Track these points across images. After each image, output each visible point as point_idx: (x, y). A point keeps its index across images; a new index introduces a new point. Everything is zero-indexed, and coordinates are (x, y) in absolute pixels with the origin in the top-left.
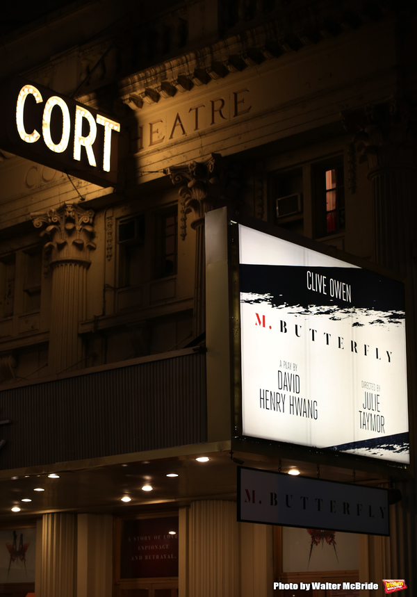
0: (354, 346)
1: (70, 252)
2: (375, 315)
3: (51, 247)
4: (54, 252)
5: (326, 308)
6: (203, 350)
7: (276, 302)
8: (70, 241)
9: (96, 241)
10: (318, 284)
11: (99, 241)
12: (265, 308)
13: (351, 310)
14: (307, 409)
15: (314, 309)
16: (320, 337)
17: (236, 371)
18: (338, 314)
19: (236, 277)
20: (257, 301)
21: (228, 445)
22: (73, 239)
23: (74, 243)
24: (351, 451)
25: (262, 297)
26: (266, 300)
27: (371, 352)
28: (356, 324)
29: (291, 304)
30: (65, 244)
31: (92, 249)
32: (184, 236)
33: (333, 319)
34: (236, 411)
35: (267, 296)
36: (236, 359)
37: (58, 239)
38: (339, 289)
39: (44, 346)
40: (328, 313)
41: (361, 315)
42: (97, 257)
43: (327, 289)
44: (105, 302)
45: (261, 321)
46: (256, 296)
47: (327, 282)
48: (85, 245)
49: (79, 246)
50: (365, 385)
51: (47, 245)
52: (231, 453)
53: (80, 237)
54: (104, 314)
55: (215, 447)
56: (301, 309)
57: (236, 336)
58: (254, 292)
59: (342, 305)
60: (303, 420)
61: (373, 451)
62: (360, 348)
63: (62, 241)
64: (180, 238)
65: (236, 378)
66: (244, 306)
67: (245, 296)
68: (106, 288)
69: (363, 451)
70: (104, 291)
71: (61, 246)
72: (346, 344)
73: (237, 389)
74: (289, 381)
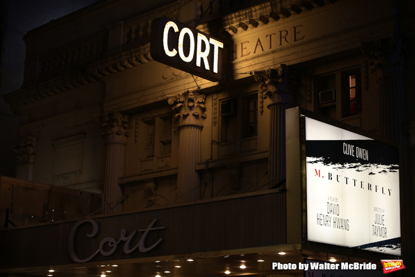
0: (369, 186)
1: (191, 120)
2: (382, 167)
3: (179, 116)
4: (181, 119)
5: (354, 164)
6: (284, 190)
7: (326, 162)
8: (191, 113)
9: (206, 113)
10: (349, 150)
11: (209, 113)
12: (320, 166)
13: (368, 165)
14: (343, 225)
15: (347, 165)
16: (351, 182)
17: (304, 203)
18: (361, 168)
19: (304, 148)
20: (316, 162)
21: (299, 247)
22: (193, 112)
23: (193, 115)
24: (368, 249)
25: (318, 159)
26: (321, 161)
27: (380, 190)
28: (371, 173)
29: (334, 163)
30: (188, 115)
31: (204, 118)
32: (262, 112)
33: (358, 171)
34: (304, 226)
35: (321, 158)
36: (304, 196)
37: (184, 112)
38: (362, 153)
39: (175, 176)
40: (355, 167)
41: (374, 168)
42: (207, 123)
43: (355, 153)
44: (212, 151)
45: (318, 173)
46: (315, 159)
47: (355, 149)
48: (200, 116)
49: (196, 117)
50: (376, 209)
51: (177, 115)
52: (301, 251)
53: (197, 111)
54: (212, 158)
55: (290, 247)
56: (340, 166)
57: (304, 183)
58: (314, 157)
59: (363, 162)
60: (341, 230)
61: (380, 248)
62: (373, 188)
63: (186, 113)
64: (259, 113)
65: (304, 207)
66: (308, 165)
67: (309, 159)
68: (213, 142)
69: (374, 249)
70: (212, 144)
71: (185, 116)
72: (365, 185)
73: (304, 213)
74: (334, 208)
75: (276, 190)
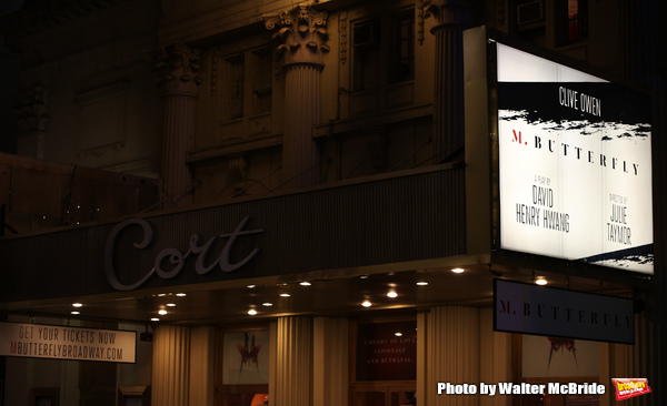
0: (603, 159)
1: (304, 55)
2: (623, 128)
3: (284, 49)
4: (287, 54)
5: (578, 123)
6: (462, 166)
7: (531, 119)
8: (304, 43)
9: (329, 43)
10: (569, 100)
11: (333, 44)
12: (521, 124)
13: (600, 124)
14: (559, 222)
15: (566, 124)
16: (572, 152)
17: (495, 187)
18: (589, 129)
19: (494, 95)
20: (514, 118)
21: (487, 259)
22: (307, 42)
23: (308, 46)
24: (600, 262)
25: (518, 113)
26: (522, 116)
27: (619, 165)
28: (605, 138)
29: (544, 120)
30: (299, 46)
31: (325, 51)
32: (422, 40)
33: (584, 133)
34: (495, 225)
35: (523, 112)
36: (495, 174)
37: (291, 42)
38: (590, 104)
39: (278, 148)
40: (578, 127)
41: (610, 129)
42: (331, 60)
43: (578, 104)
44: (339, 105)
45: (518, 137)
46: (513, 113)
47: (578, 97)
48: (319, 47)
49: (313, 49)
50: (613, 197)
51: (280, 47)
52: (490, 265)
53: (314, 40)
54: (338, 118)
55: (472, 260)
56: (555, 125)
57: (494, 153)
58: (511, 109)
59: (593, 119)
60: (555, 232)
61: (620, 262)
62: (609, 162)
63: (296, 44)
64: (417, 43)
65: (495, 193)
66: (501, 123)
67: (503, 113)
68: (340, 91)
69: (610, 263)
70: (339, 94)
71: (294, 49)
72: (596, 158)
73: (495, 204)
74: (542, 195)
75: (448, 166)
